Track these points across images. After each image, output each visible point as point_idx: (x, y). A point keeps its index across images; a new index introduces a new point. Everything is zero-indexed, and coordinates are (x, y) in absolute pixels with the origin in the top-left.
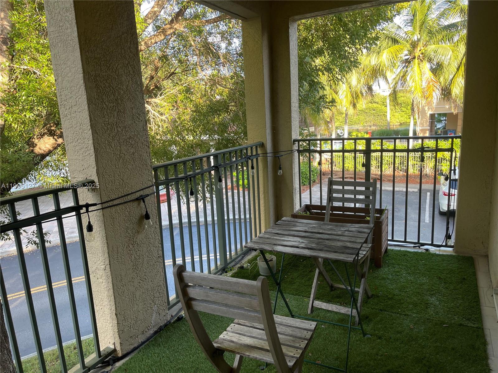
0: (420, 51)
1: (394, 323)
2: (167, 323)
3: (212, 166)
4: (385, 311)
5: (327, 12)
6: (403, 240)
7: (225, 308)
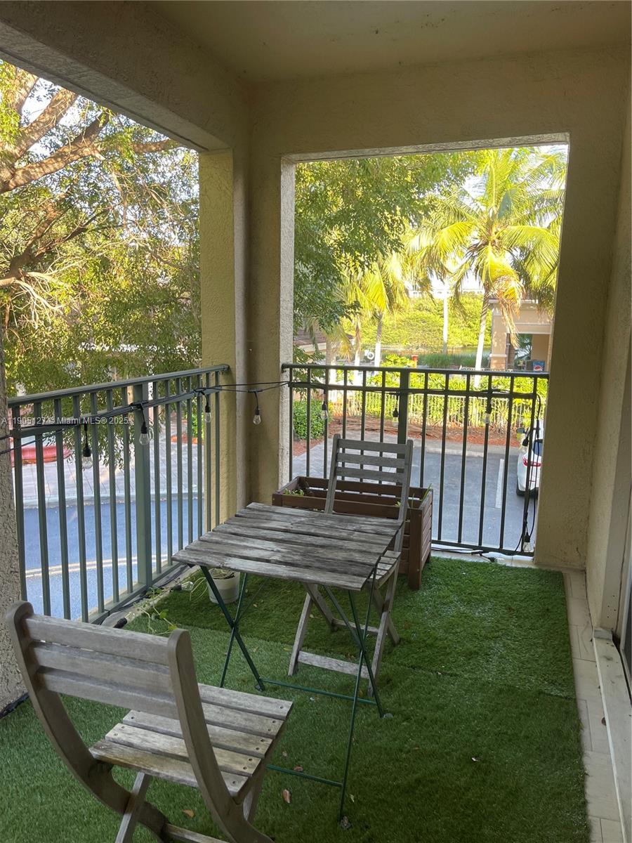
0: (496, 233)
1: (433, 690)
2: (22, 697)
3: (129, 403)
4: (420, 667)
5: (345, 154)
6: (456, 541)
7: (108, 689)
